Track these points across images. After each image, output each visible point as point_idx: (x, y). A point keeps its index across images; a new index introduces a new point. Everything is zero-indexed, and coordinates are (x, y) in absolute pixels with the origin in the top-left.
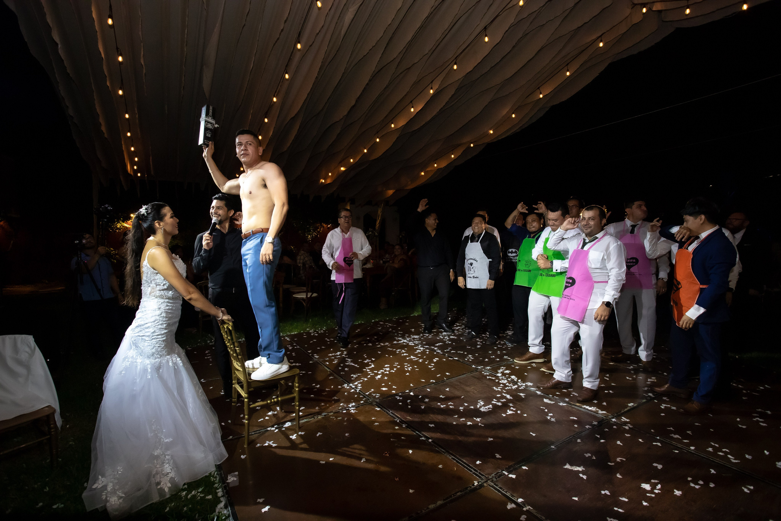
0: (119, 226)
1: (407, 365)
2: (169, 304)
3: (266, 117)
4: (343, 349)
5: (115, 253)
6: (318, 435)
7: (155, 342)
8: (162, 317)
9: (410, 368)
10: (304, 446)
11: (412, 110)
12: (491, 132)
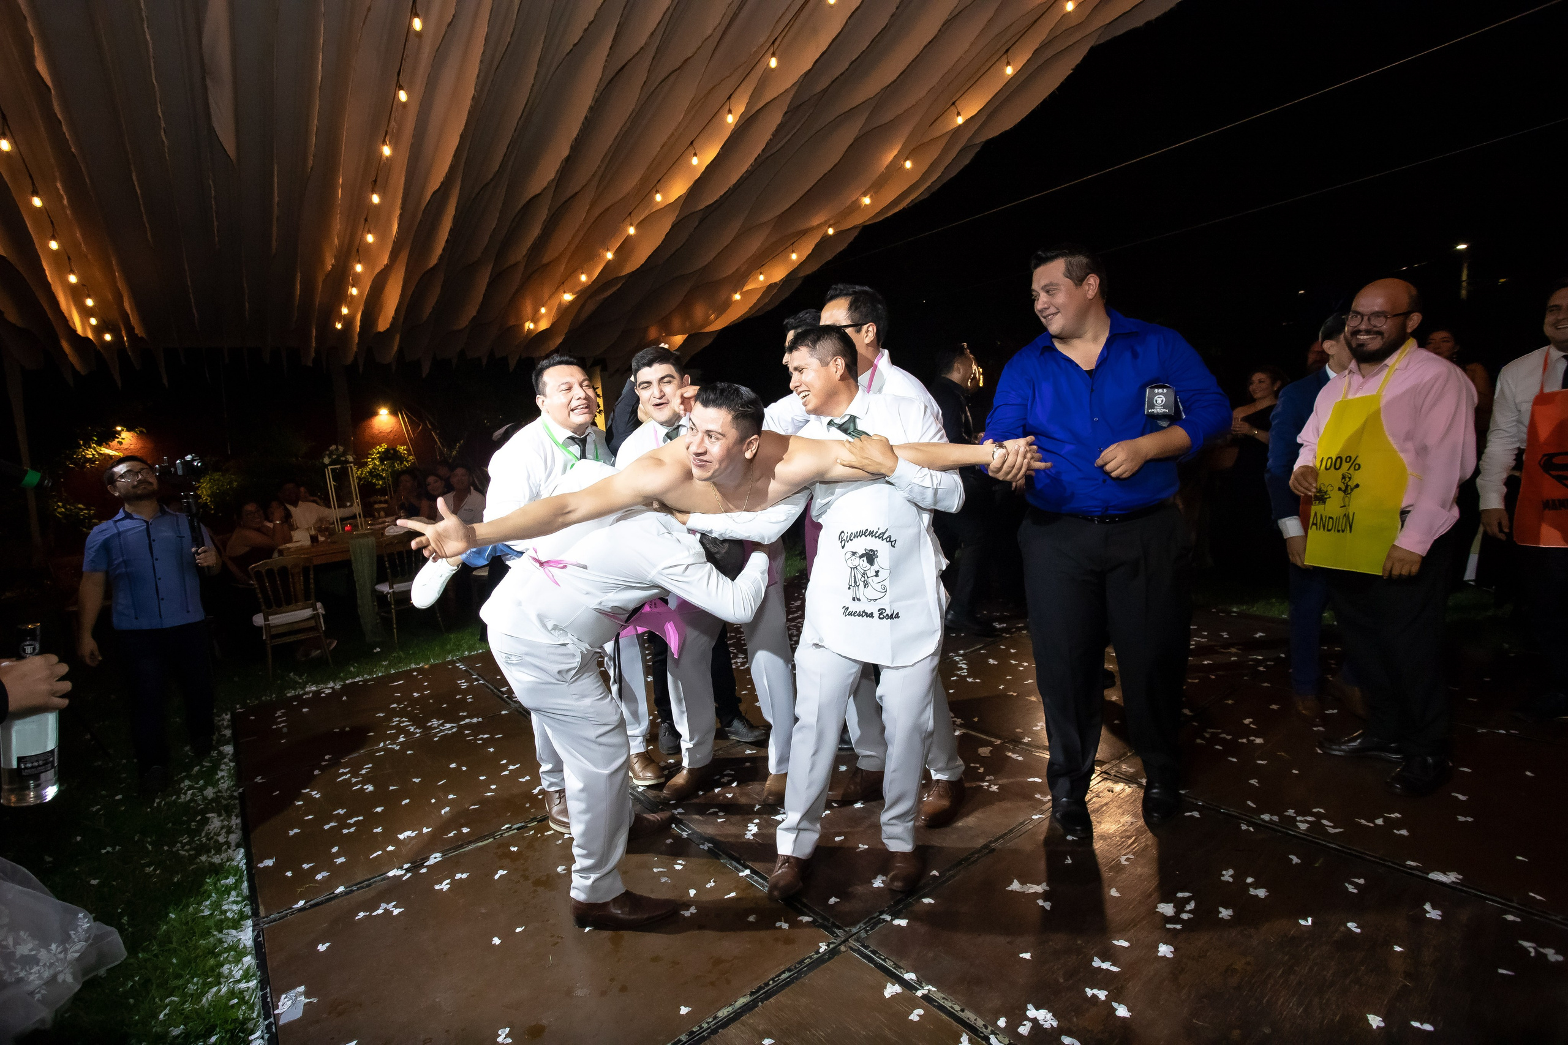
0: (90, 453)
5: (89, 514)
11: (695, 161)
12: (867, 201)
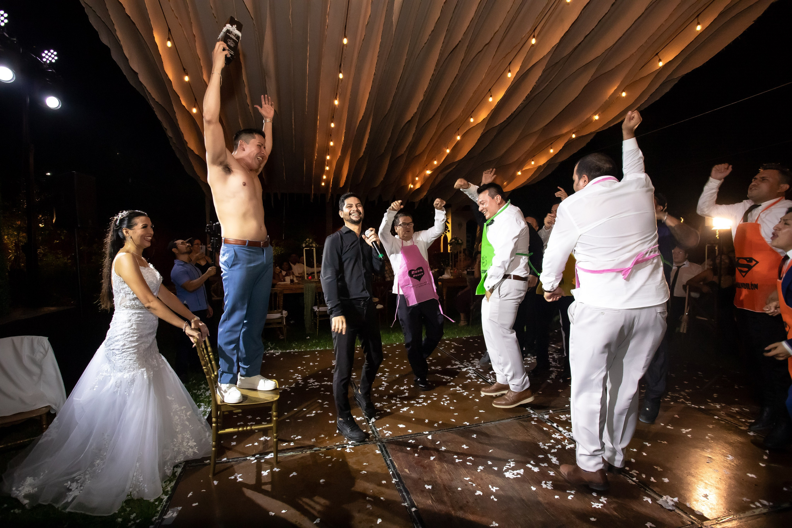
1: (445, 398)
2: (141, 315)
3: (332, 122)
4: (387, 370)
6: (292, 475)
7: (126, 355)
8: (132, 329)
9: (446, 402)
10: (268, 488)
11: (491, 99)
12: (596, 117)
